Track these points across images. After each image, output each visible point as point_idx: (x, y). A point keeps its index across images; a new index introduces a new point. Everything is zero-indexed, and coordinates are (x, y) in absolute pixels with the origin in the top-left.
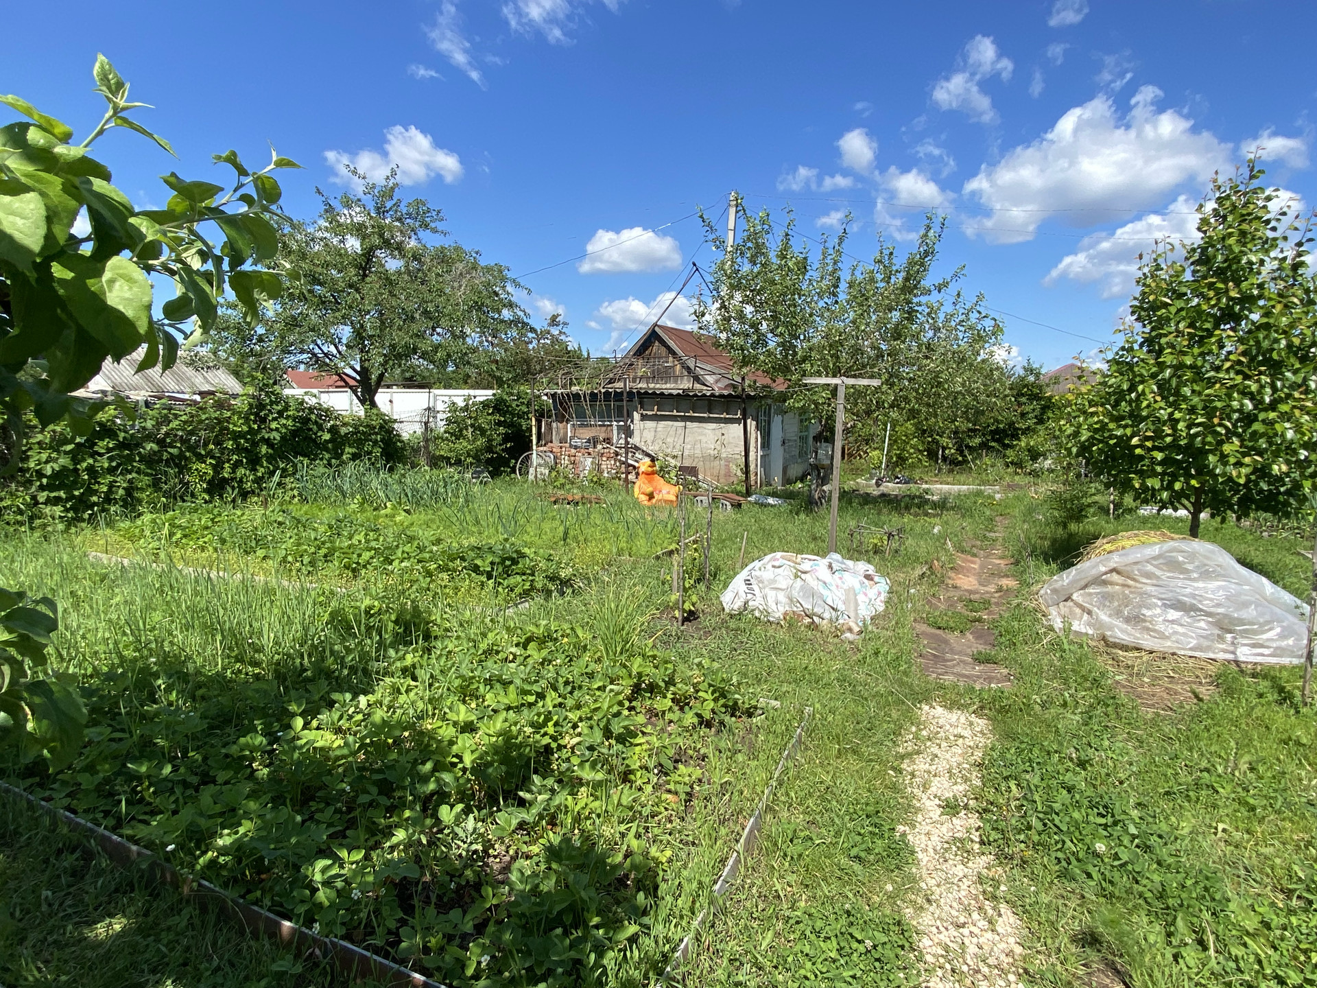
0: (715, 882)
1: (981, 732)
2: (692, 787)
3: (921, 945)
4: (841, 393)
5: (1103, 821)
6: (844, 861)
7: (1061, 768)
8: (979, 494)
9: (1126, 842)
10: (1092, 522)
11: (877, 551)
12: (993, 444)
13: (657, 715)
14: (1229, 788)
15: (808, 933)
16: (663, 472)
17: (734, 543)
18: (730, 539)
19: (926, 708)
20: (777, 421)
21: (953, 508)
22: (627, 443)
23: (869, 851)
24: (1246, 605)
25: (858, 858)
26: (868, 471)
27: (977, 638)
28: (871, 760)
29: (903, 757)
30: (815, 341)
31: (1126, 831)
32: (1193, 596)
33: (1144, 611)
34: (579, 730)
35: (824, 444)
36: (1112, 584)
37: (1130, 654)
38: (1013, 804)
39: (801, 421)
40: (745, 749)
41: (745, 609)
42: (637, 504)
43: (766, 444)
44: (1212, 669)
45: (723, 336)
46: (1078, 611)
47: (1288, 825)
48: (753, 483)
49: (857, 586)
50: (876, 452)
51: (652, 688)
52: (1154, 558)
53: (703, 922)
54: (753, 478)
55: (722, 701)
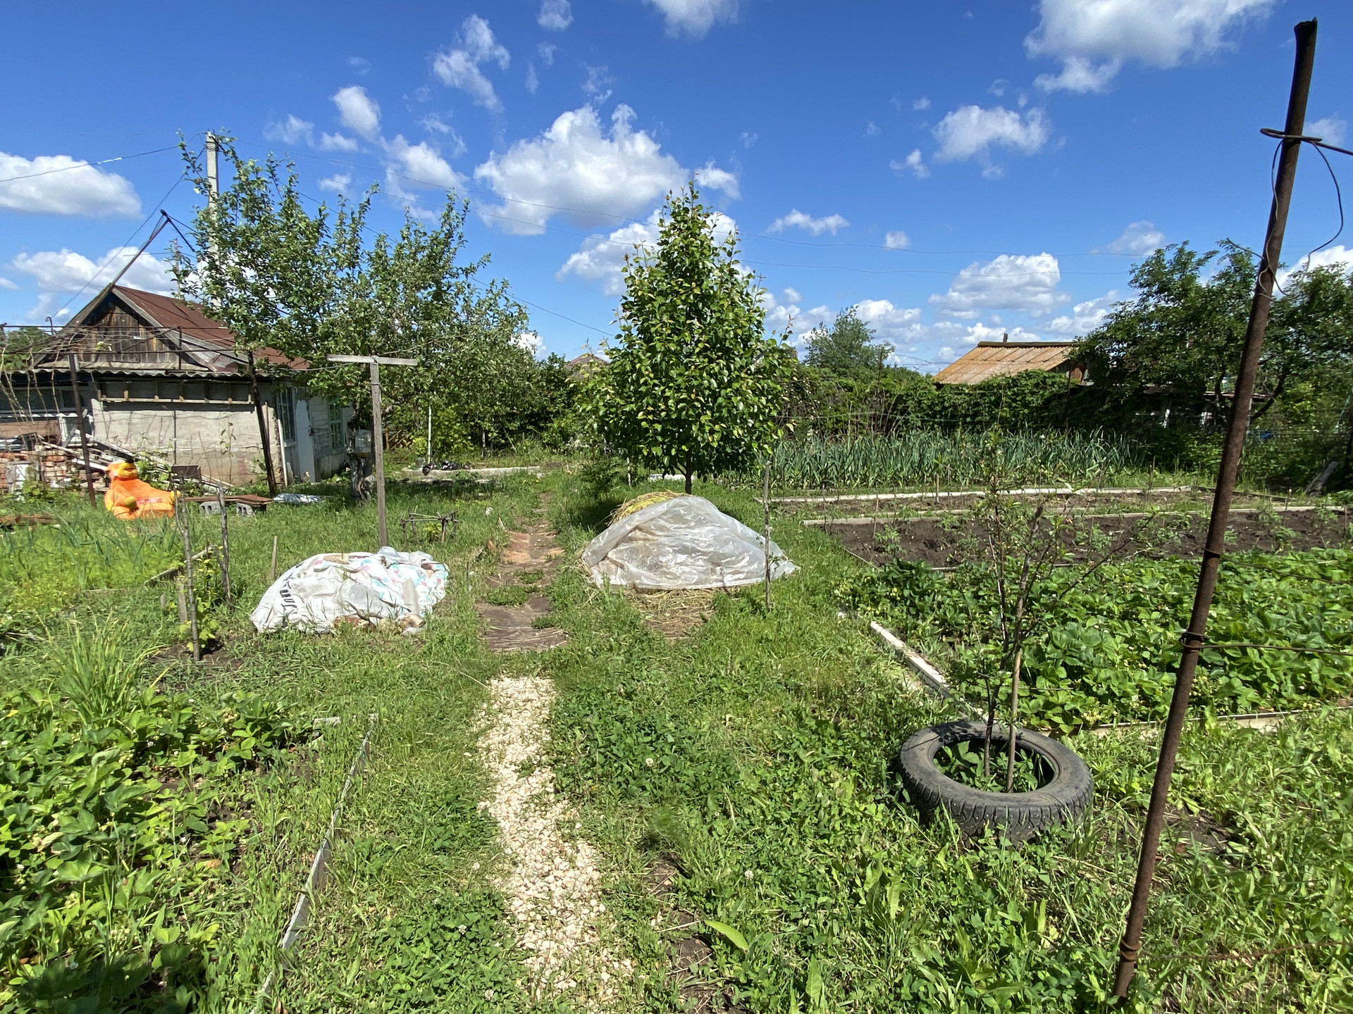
0: (281, 936)
1: (547, 692)
2: (237, 842)
3: (512, 908)
4: (375, 373)
5: (649, 739)
6: (428, 857)
7: (613, 704)
8: (523, 474)
9: (667, 751)
10: (616, 490)
11: (432, 538)
12: (530, 427)
13: (177, 774)
14: (730, 686)
15: (398, 945)
16: (148, 475)
17: (261, 552)
18: (255, 547)
19: (494, 682)
20: (300, 408)
21: (501, 490)
22: (85, 441)
23: (452, 838)
24: (726, 542)
25: (443, 849)
26: (415, 459)
27: (533, 607)
28: (446, 748)
29: (477, 736)
30: (335, 316)
31: (666, 742)
32: (693, 541)
33: (661, 558)
34: (55, 823)
35: (361, 432)
36: (636, 539)
37: (654, 596)
38: (579, 747)
39: (331, 407)
40: (303, 779)
41: (285, 624)
42: (111, 519)
43: (290, 434)
44: (710, 596)
45: (217, 303)
46: (613, 567)
47: (768, 702)
48: (278, 480)
49: (415, 577)
50: (420, 439)
51: (165, 744)
52: (664, 514)
53: (271, 986)
54: (277, 474)
55: (266, 735)
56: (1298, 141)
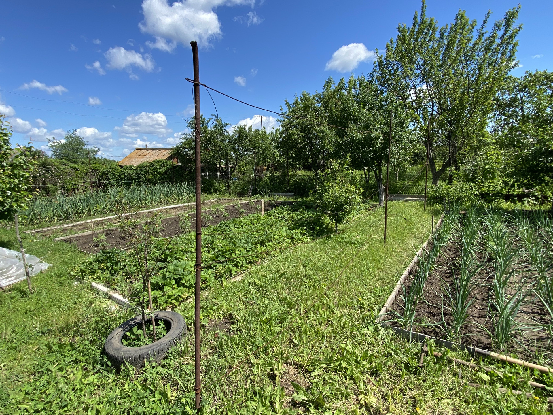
56: (198, 85)
